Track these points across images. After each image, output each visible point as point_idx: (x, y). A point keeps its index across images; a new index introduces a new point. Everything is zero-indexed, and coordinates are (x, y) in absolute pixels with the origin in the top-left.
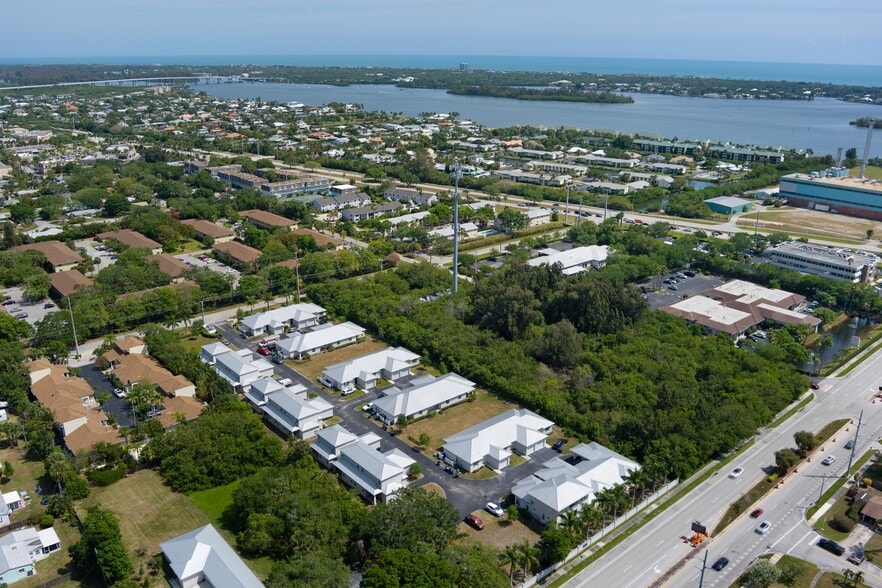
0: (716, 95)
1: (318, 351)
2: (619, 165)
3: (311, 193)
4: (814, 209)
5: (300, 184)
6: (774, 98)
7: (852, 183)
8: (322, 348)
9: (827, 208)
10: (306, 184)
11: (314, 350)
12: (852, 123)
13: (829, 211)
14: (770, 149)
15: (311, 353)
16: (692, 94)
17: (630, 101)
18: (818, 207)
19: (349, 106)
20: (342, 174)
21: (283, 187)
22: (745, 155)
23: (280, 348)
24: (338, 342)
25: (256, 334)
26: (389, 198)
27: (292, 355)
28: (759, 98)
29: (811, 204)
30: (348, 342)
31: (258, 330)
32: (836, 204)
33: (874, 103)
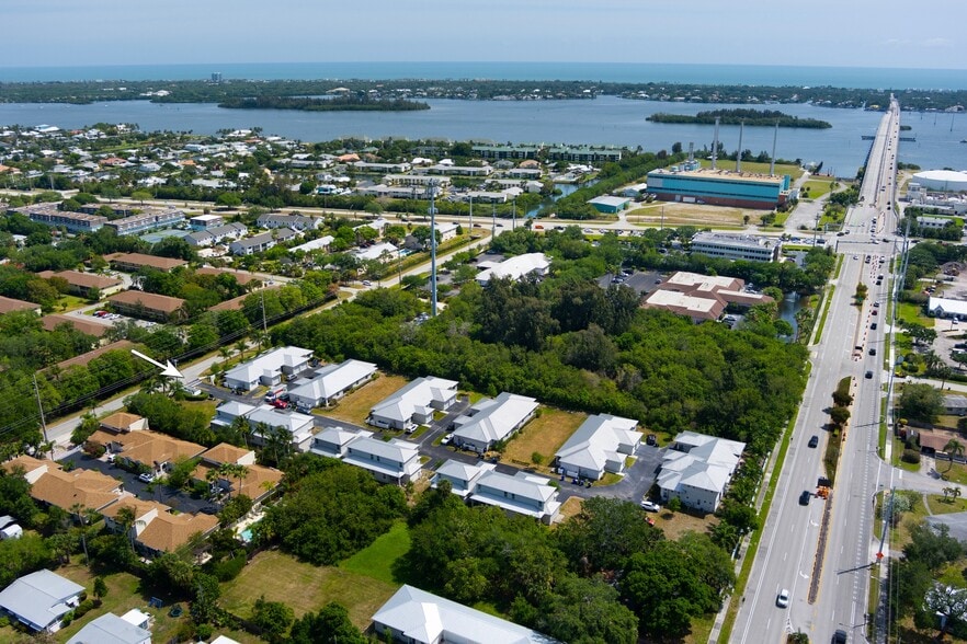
0: (505, 97)
1: (341, 394)
2: (474, 173)
3: (165, 228)
4: (681, 201)
5: (150, 219)
6: (560, 98)
7: (709, 174)
8: (345, 390)
9: (693, 200)
10: (157, 218)
11: (338, 394)
12: (647, 119)
13: (696, 203)
14: (603, 149)
15: (336, 397)
16: (482, 97)
17: (426, 107)
18: (685, 199)
19: (122, 127)
20: (183, 204)
21: (132, 224)
22: (586, 155)
23: (298, 398)
24: (357, 382)
25: (252, 388)
26: (265, 226)
27: (317, 403)
28: (546, 98)
29: (678, 197)
30: (365, 380)
31: (253, 383)
32: (701, 195)
33: (651, 99)
